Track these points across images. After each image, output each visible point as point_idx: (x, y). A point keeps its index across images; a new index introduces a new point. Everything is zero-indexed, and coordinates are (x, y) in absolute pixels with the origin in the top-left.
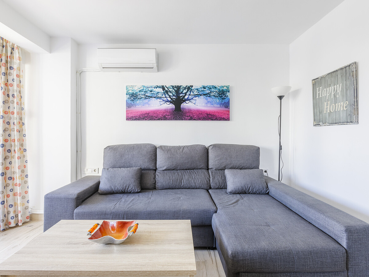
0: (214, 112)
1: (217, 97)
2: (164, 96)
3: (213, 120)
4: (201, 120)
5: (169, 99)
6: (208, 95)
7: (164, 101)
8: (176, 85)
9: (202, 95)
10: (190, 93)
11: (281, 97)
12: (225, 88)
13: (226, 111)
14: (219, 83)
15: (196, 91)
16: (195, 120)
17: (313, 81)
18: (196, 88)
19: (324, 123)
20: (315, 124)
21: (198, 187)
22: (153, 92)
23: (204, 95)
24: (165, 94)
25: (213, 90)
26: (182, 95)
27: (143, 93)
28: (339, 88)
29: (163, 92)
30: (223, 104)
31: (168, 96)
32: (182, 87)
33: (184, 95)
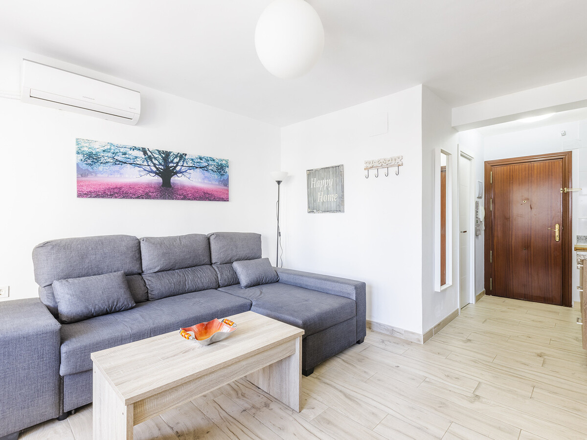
0: (212, 191)
1: (216, 172)
2: (145, 163)
3: (211, 200)
4: (196, 200)
5: (154, 169)
6: (206, 169)
7: (145, 170)
8: (165, 150)
9: (197, 168)
10: (183, 163)
11: (279, 182)
12: (224, 162)
13: (225, 190)
14: (218, 155)
15: (191, 161)
16: (189, 199)
17: (308, 172)
18: (191, 157)
19: (318, 211)
20: (309, 211)
21: (206, 287)
22: (127, 156)
23: (200, 168)
24: (147, 161)
25: (211, 162)
26: (172, 165)
27: (110, 154)
28: (331, 182)
29: (143, 156)
30: (222, 181)
31: (152, 165)
32: (172, 154)
33: (175, 165)
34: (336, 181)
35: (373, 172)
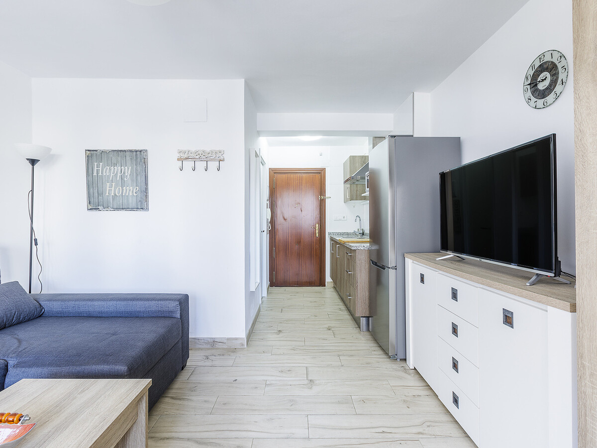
11: (33, 162)
17: (88, 152)
19: (106, 207)
20: (90, 207)
28: (128, 170)
34: (136, 170)
35: (188, 165)
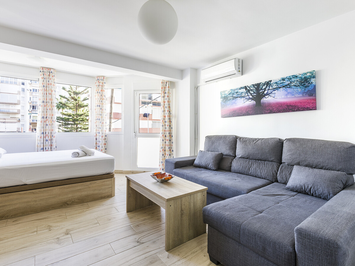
0: (296, 103)
1: (299, 86)
2: (246, 95)
3: (294, 111)
4: (281, 112)
5: (251, 97)
6: (288, 86)
7: (246, 99)
8: (256, 83)
9: (281, 87)
10: (269, 88)
12: (308, 74)
13: (313, 100)
15: (275, 84)
16: (274, 112)
18: (275, 82)
22: (238, 93)
23: (283, 87)
24: (247, 93)
25: (293, 80)
26: (262, 91)
27: (231, 95)
29: (245, 91)
30: (306, 93)
31: (250, 95)
32: (261, 84)
33: (263, 91)
